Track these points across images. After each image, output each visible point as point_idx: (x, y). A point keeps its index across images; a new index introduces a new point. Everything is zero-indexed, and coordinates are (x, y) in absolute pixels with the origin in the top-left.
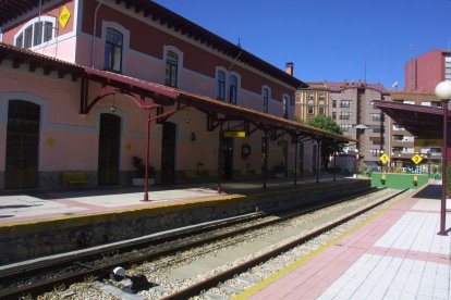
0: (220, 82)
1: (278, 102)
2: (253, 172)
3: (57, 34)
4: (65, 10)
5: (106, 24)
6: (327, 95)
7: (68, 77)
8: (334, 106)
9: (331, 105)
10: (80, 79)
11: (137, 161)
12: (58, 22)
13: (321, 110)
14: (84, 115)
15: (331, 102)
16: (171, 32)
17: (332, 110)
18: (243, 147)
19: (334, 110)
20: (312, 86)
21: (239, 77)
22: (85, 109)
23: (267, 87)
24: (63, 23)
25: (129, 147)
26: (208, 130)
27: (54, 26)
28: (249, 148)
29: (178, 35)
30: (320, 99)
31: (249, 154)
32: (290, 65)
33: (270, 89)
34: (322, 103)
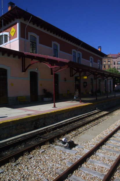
0: (74, 56)
1: (96, 63)
2: (88, 93)
3: (10, 40)
4: (13, 29)
5: (30, 34)
6: (111, 60)
7: (17, 57)
8: (115, 64)
9: (113, 64)
10: (21, 58)
11: (45, 91)
12: (10, 34)
13: (109, 66)
14: (24, 73)
15: (113, 62)
16: (54, 36)
17: (114, 66)
18: (84, 83)
19: (115, 66)
20: (109, 56)
21: (81, 53)
22: (24, 70)
23: (91, 57)
24: (12, 34)
25: (41, 85)
26: (71, 76)
27: (8, 36)
28: (86, 83)
29: (57, 37)
30: (109, 61)
31: (86, 85)
32: (100, 47)
33: (93, 58)
34: (109, 63)
